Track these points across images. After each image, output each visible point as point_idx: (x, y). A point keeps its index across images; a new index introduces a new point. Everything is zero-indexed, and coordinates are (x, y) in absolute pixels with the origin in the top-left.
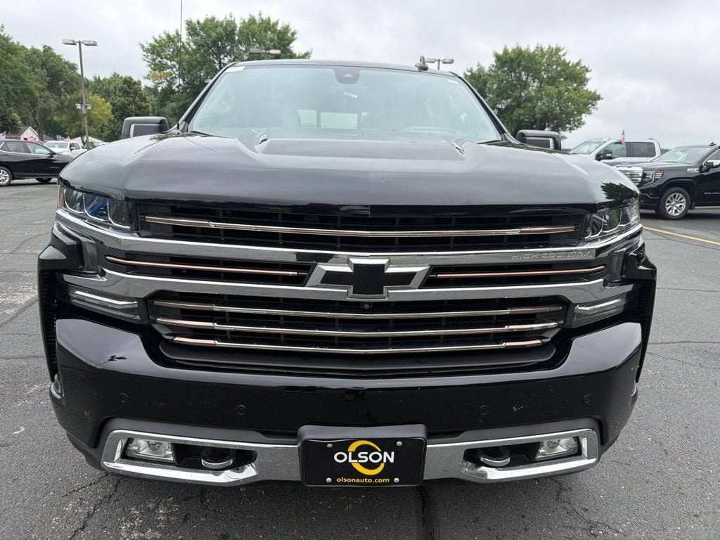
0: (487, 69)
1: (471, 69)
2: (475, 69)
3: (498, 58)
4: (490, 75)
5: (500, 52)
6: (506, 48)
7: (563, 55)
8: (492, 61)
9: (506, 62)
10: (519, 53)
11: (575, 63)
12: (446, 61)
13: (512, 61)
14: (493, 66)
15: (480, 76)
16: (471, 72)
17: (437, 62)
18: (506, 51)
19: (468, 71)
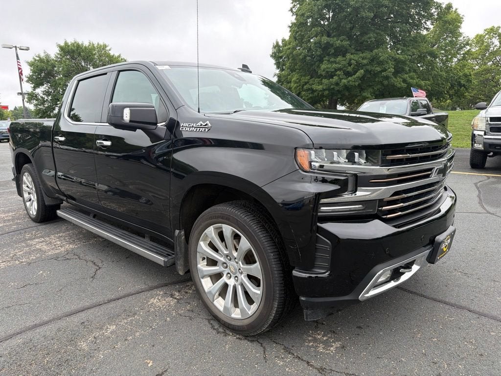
0: (53, 56)
1: (39, 55)
2: (42, 55)
3: (62, 49)
4: (56, 61)
5: (62, 44)
6: (66, 41)
7: (110, 50)
8: (57, 50)
9: (68, 52)
10: (78, 47)
11: (117, 56)
12: (22, 48)
13: (73, 51)
14: (58, 54)
15: (48, 61)
16: (40, 57)
17: (14, 48)
18: (66, 43)
19: (36, 56)
